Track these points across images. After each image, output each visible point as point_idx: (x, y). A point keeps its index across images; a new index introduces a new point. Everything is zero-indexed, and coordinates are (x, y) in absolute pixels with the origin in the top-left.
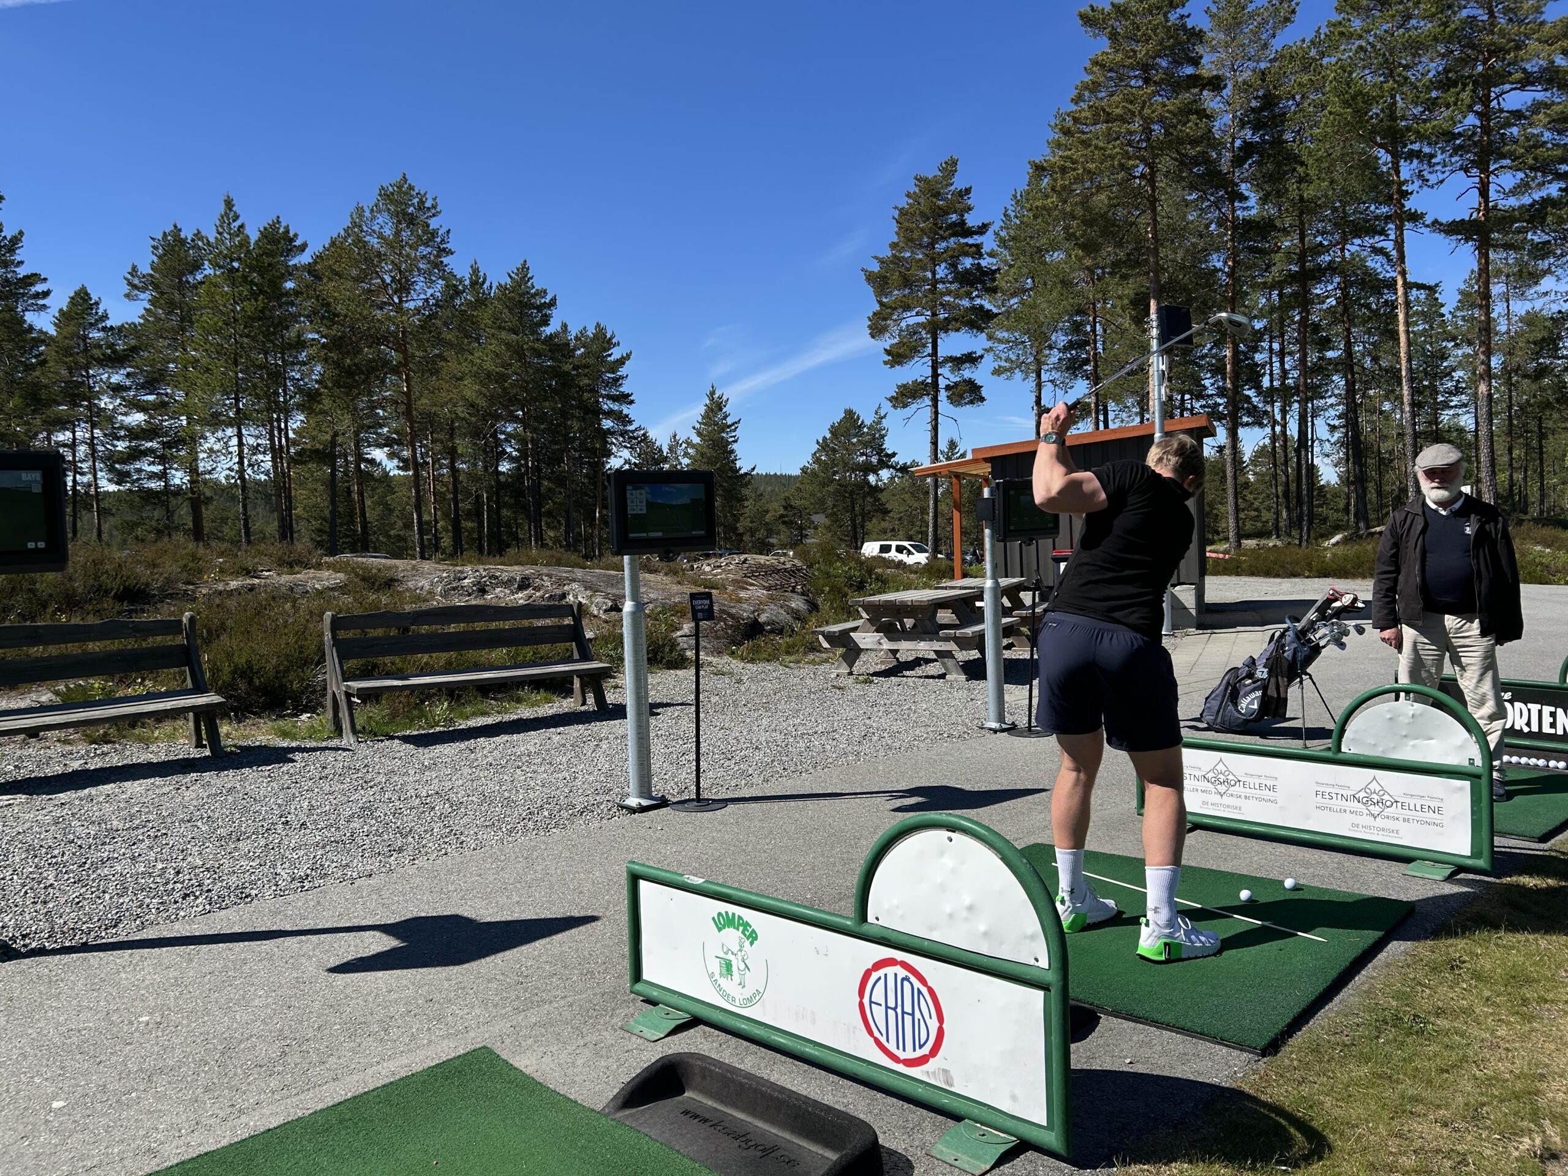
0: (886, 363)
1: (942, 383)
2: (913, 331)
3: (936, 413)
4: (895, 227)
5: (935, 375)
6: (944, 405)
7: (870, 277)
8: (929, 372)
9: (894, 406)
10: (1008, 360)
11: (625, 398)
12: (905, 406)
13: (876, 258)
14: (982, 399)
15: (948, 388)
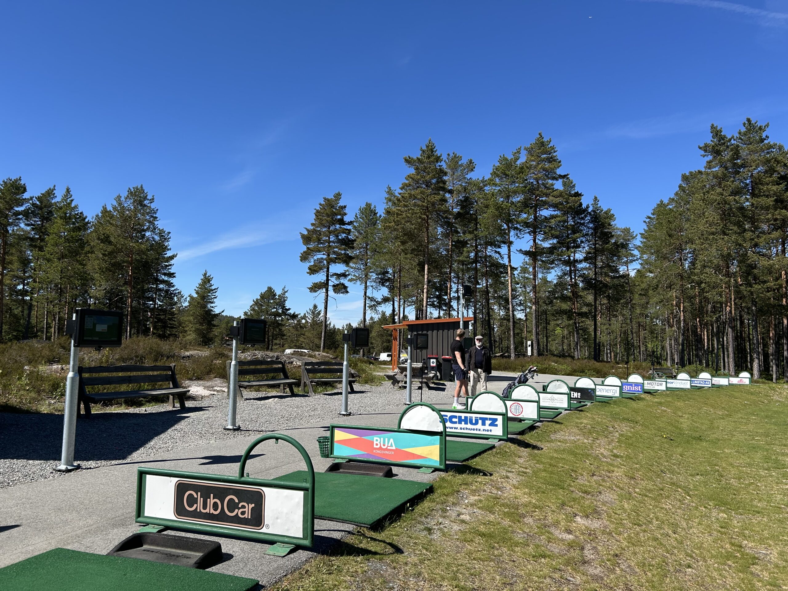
0: (308, 273)
1: (331, 283)
2: (320, 261)
3: (327, 296)
4: (314, 217)
5: (328, 280)
6: (331, 292)
7: (303, 236)
8: (325, 278)
9: (310, 291)
10: (354, 276)
11: (171, 275)
12: (316, 291)
13: (306, 229)
14: (347, 292)
15: (334, 286)
